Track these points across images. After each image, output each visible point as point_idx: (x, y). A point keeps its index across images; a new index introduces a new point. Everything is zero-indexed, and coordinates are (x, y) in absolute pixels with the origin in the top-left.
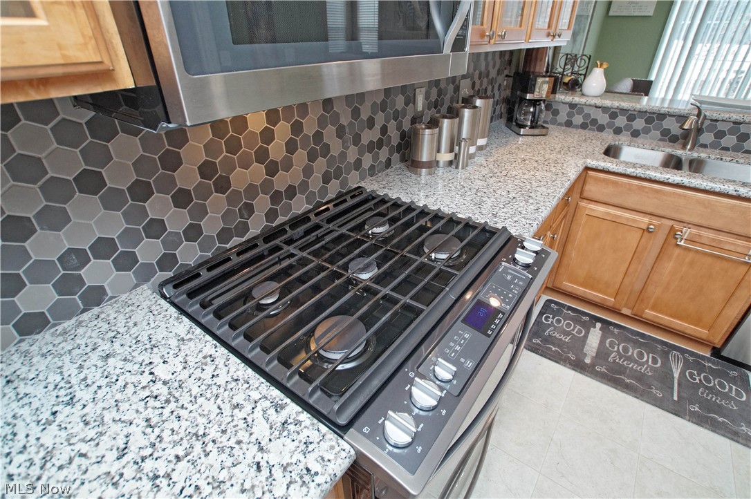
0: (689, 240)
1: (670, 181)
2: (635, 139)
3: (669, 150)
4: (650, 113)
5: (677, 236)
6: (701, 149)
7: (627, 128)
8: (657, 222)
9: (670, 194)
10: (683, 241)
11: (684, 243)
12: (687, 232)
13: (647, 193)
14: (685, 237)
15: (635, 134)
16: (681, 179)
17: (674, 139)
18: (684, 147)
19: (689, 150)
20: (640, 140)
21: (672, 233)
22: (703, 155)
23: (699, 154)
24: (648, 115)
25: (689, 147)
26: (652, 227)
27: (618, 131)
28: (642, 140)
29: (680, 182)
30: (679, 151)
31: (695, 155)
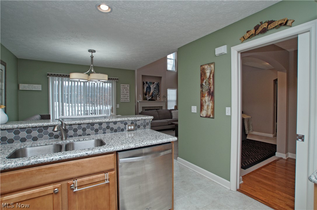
0: (79, 187)
1: (54, 160)
2: (35, 142)
3: (54, 143)
4: (39, 127)
5: (72, 188)
6: (70, 138)
7: (29, 137)
8: (59, 185)
9: (58, 167)
10: (76, 188)
11: (77, 189)
12: (76, 182)
13: (44, 171)
14: (76, 186)
15: (35, 139)
16: (59, 157)
17: (57, 137)
18: (62, 139)
19: (65, 140)
20: (38, 142)
21: (69, 187)
22: (72, 141)
23: (69, 141)
24: (38, 128)
25: (64, 139)
26: (56, 189)
27: (23, 140)
28: (40, 141)
29: (60, 159)
30: (60, 142)
31: (68, 142)
